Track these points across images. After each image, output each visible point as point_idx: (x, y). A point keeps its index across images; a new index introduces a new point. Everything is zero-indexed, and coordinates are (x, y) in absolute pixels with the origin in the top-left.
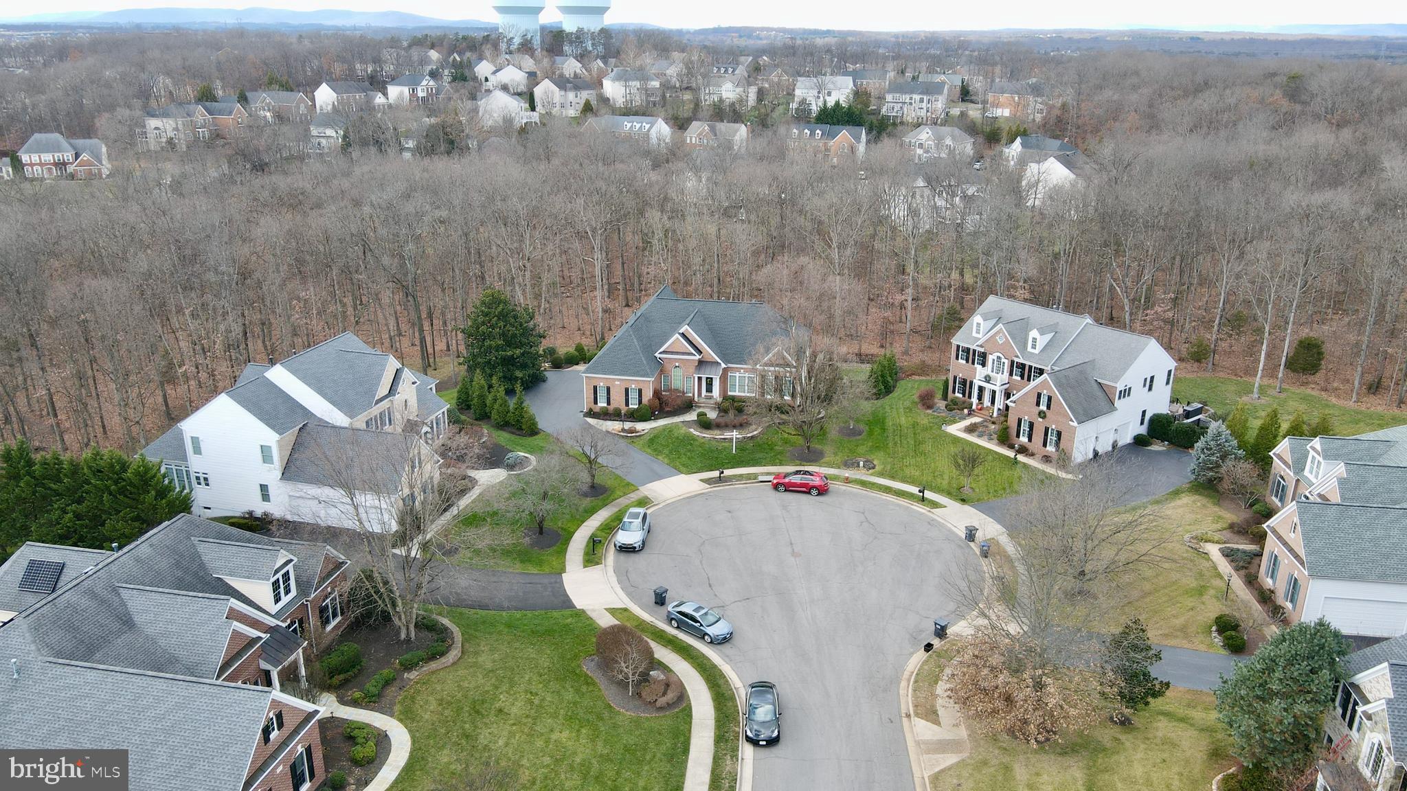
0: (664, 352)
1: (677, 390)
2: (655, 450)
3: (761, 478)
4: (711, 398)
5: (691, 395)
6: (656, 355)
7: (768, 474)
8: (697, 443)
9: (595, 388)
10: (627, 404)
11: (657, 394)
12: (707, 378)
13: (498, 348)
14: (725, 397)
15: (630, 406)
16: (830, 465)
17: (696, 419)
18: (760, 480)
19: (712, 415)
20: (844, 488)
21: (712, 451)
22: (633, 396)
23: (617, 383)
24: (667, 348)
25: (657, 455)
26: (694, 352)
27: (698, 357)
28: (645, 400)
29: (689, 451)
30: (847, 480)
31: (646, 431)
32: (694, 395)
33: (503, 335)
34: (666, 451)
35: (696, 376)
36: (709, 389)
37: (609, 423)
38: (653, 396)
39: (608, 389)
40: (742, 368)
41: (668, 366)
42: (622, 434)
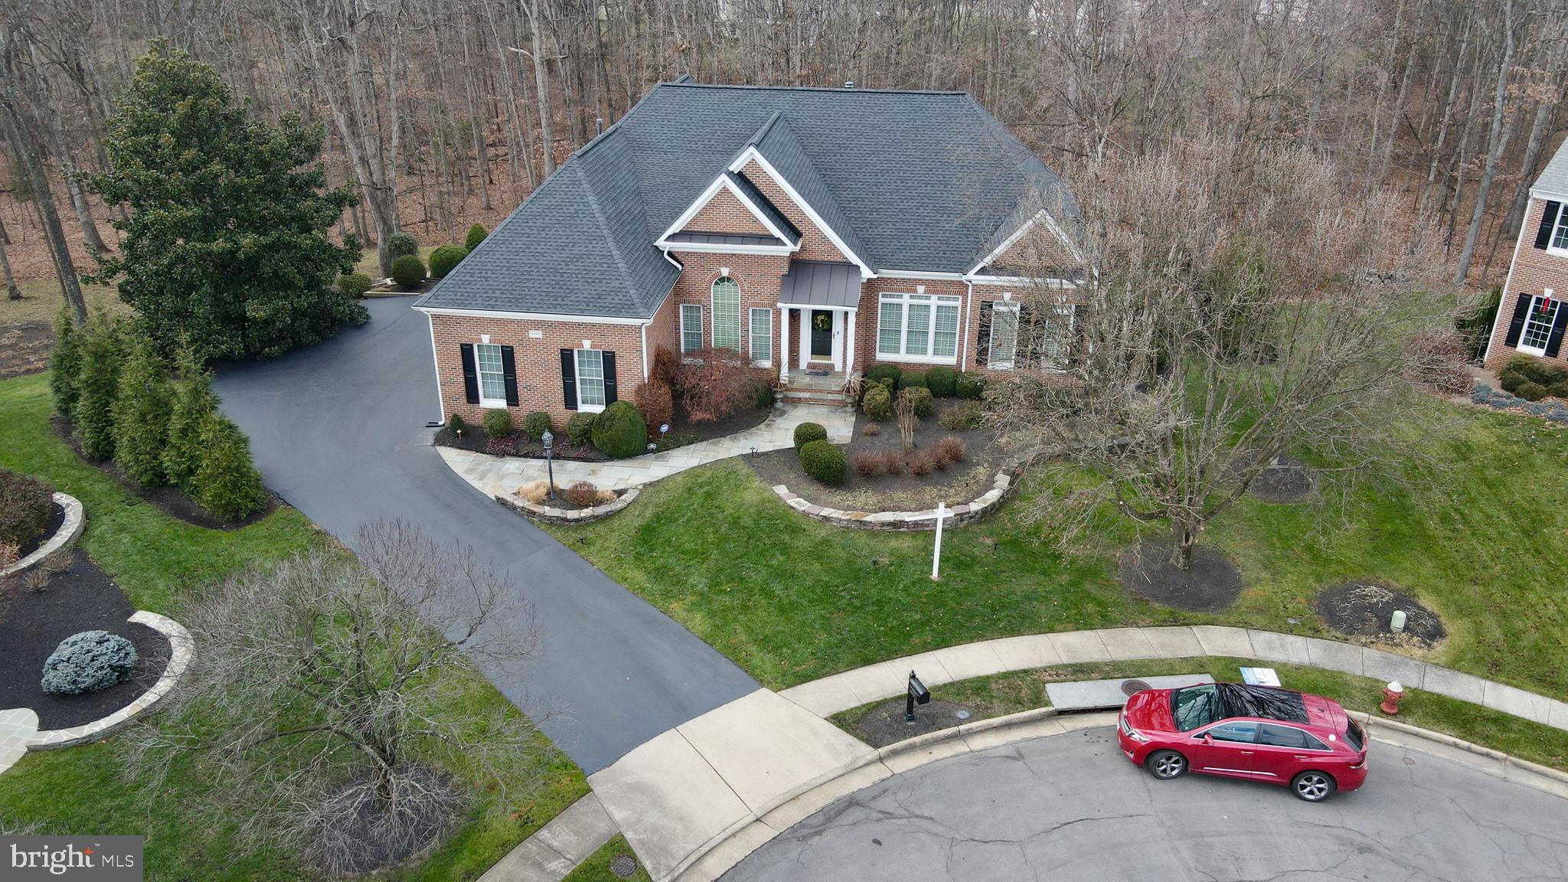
0: (685, 235)
1: (725, 352)
2: (660, 573)
3: (1061, 695)
4: (827, 371)
5: (767, 364)
6: (661, 242)
7: (1080, 671)
8: (802, 543)
9: (467, 352)
10: (570, 401)
11: (665, 366)
12: (815, 313)
13: (182, 228)
14: (870, 371)
15: (583, 408)
16: (1276, 621)
17: (790, 443)
18: (1059, 704)
19: (840, 429)
20: (1393, 741)
21: (857, 575)
22: (589, 375)
23: (535, 334)
24: (694, 221)
25: (667, 595)
26: (777, 233)
27: (789, 247)
28: (626, 389)
29: (779, 574)
30: (1400, 707)
31: (628, 498)
32: (777, 364)
33: (199, 191)
34: (698, 579)
35: (785, 308)
36: (822, 346)
37: (513, 465)
38: (654, 373)
39: (508, 356)
40: (922, 282)
41: (695, 277)
42: (548, 510)
